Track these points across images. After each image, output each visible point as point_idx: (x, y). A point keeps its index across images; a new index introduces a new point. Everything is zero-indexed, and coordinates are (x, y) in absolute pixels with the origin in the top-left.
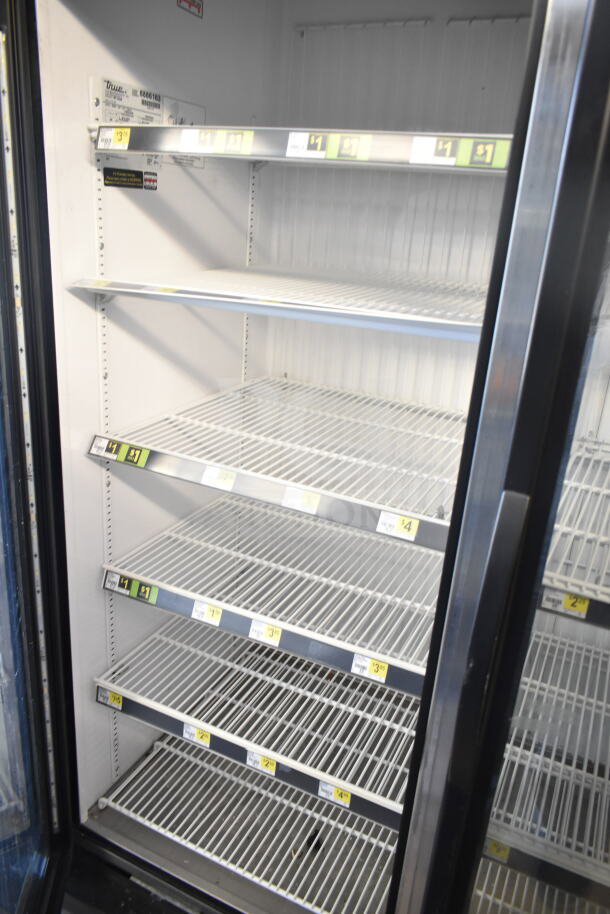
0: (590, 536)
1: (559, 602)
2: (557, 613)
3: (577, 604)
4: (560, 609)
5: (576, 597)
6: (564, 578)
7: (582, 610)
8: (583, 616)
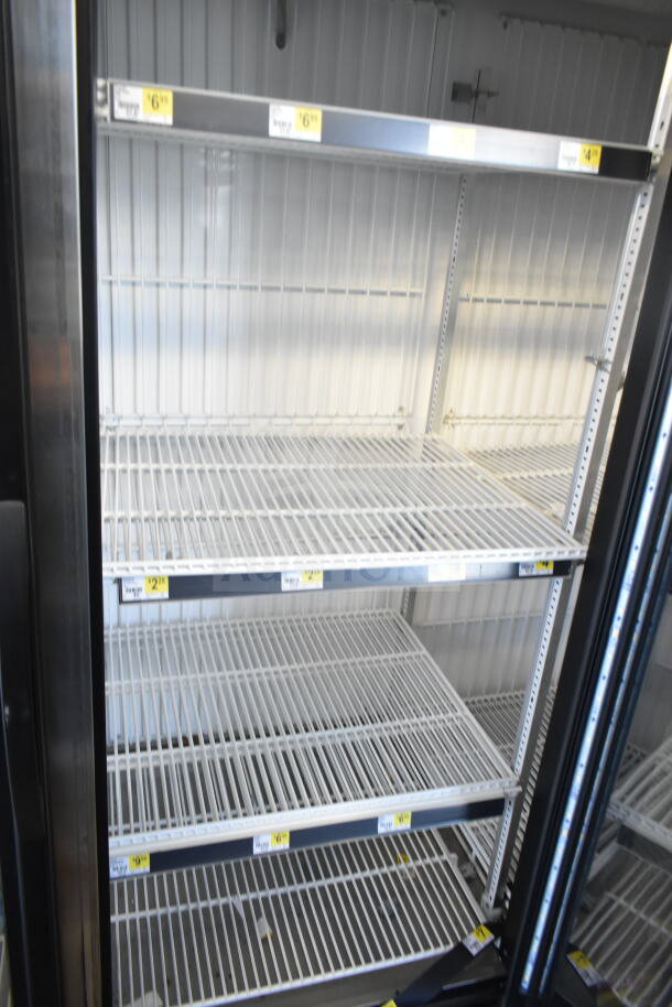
0: (132, 514)
1: (140, 590)
2: (139, 602)
3: (158, 585)
4: (142, 596)
5: (155, 580)
6: (140, 564)
7: (163, 591)
8: (166, 595)
